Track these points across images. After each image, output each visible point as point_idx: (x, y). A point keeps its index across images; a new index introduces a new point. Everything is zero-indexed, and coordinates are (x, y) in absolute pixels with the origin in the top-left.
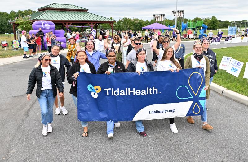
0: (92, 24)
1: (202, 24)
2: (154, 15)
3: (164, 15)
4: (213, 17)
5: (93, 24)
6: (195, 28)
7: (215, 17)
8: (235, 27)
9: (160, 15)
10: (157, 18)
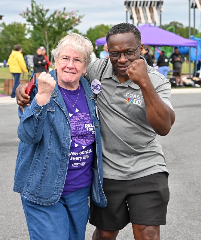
3: (160, 3)
9: (147, 2)
10: (137, 11)
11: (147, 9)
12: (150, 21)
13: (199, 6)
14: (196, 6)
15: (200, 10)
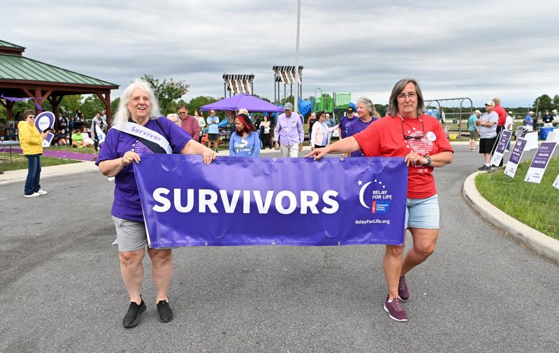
2: (225, 77)
3: (251, 77)
5: (43, 93)
8: (435, 110)
9: (241, 76)
10: (234, 83)
11: (241, 81)
12: (244, 91)
13: (282, 79)
14: (280, 80)
15: (284, 82)
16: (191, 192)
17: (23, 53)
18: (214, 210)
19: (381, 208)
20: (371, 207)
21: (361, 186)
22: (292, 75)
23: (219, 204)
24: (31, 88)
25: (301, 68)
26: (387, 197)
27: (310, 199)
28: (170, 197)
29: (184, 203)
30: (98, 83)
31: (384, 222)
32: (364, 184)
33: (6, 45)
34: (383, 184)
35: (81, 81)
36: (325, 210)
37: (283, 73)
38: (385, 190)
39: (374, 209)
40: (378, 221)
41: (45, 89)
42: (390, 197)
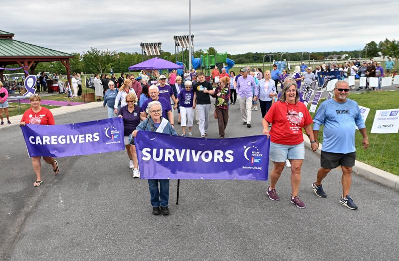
0: (26, 63)
1: (227, 58)
2: (142, 45)
3: (159, 44)
4: (210, 49)
5: (29, 63)
6: (213, 64)
7: (213, 48)
8: (283, 62)
9: (153, 44)
10: (148, 49)
13: (180, 44)
14: (179, 45)
15: (181, 47)
16: (161, 150)
17: (13, 37)
18: (172, 160)
19: (257, 161)
20: (251, 160)
21: (246, 149)
22: (186, 41)
23: (175, 157)
24: (22, 61)
25: (192, 36)
26: (260, 155)
27: (219, 154)
28: (151, 153)
29: (158, 156)
30: (62, 55)
31: (258, 168)
32: (247, 147)
33: (3, 33)
34: (257, 148)
35: (51, 54)
36: (227, 160)
37: (180, 40)
38: (258, 151)
39: (253, 161)
40: (256, 168)
41: (29, 60)
42: (262, 155)
